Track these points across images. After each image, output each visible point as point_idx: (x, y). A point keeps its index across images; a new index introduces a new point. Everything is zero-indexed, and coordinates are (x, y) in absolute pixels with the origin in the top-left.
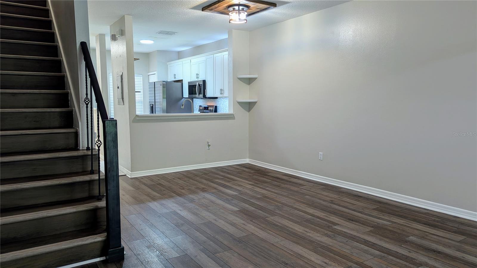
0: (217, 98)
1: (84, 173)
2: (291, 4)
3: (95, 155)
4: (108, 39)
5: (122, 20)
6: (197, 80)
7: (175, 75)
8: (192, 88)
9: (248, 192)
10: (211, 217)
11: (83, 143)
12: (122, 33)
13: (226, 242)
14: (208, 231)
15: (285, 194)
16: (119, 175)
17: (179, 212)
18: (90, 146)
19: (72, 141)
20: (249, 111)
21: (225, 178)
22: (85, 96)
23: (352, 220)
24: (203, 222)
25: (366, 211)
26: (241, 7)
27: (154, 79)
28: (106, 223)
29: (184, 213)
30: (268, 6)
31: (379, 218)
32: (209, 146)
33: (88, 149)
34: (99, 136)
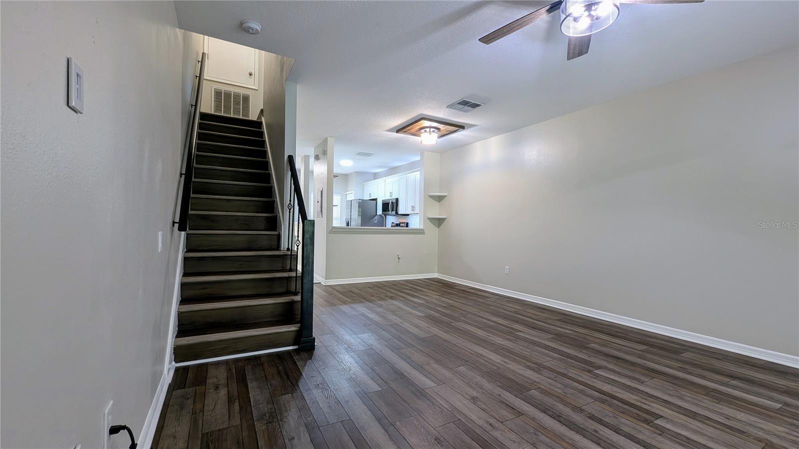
0: (408, 215)
1: (283, 270)
2: (478, 127)
3: (293, 255)
4: (312, 160)
5: (325, 141)
6: (390, 198)
7: (370, 194)
8: (386, 206)
9: (435, 301)
10: (396, 320)
11: (284, 245)
12: (325, 153)
13: (410, 341)
14: (393, 331)
15: (471, 304)
16: (314, 282)
17: (368, 315)
18: (290, 247)
19: (275, 243)
20: (439, 227)
21: (412, 289)
22: (289, 202)
23: (535, 328)
24: (390, 323)
25: (549, 321)
26: (432, 130)
27: (351, 197)
28: (300, 317)
29: (372, 316)
30: (457, 128)
31: (561, 328)
32: (399, 258)
33: (288, 249)
34: (298, 236)
